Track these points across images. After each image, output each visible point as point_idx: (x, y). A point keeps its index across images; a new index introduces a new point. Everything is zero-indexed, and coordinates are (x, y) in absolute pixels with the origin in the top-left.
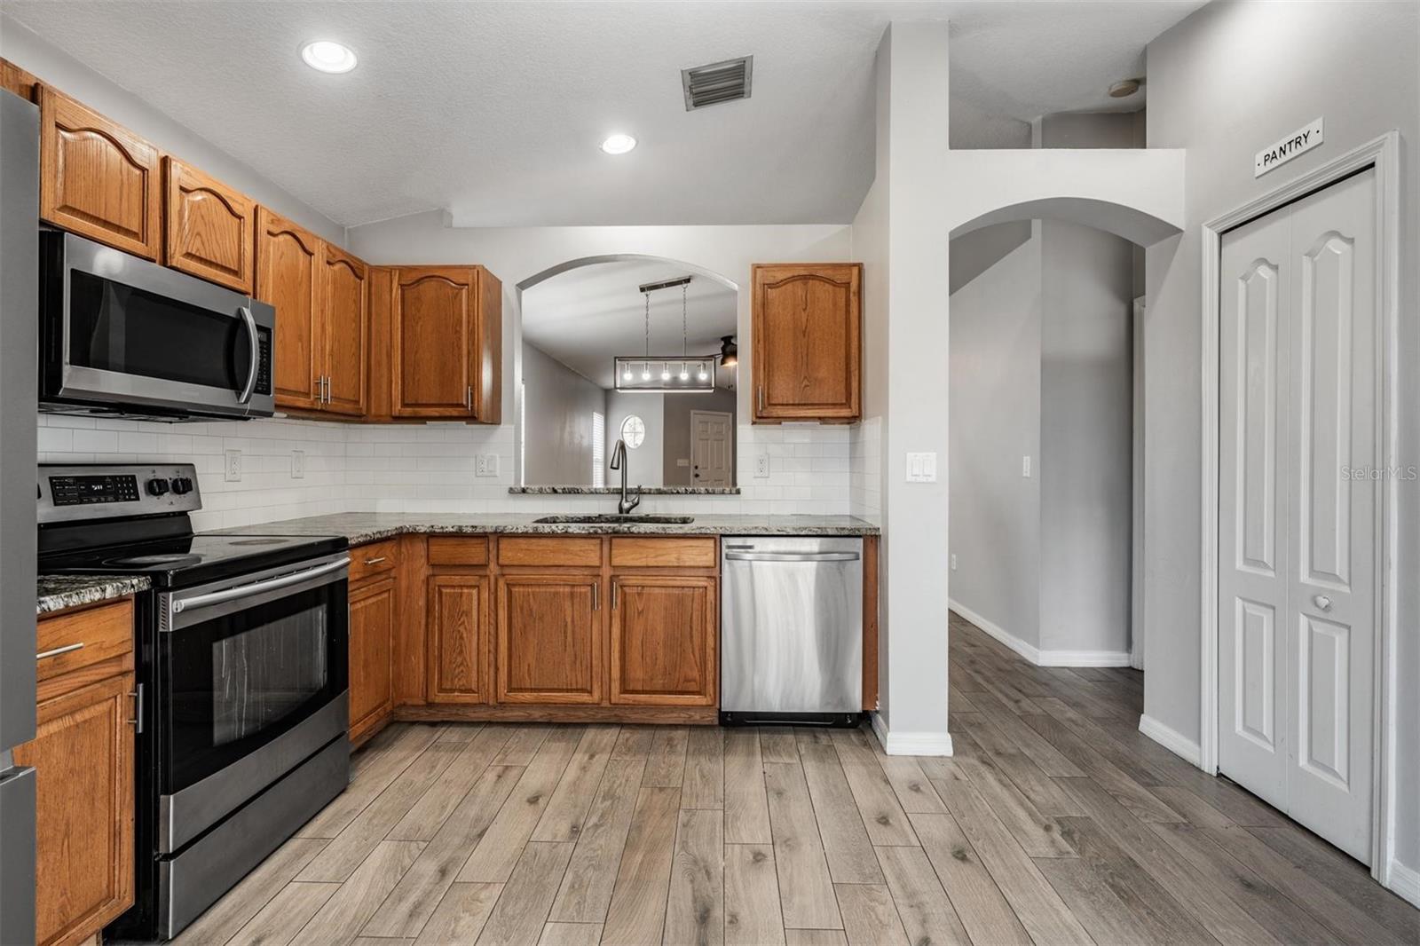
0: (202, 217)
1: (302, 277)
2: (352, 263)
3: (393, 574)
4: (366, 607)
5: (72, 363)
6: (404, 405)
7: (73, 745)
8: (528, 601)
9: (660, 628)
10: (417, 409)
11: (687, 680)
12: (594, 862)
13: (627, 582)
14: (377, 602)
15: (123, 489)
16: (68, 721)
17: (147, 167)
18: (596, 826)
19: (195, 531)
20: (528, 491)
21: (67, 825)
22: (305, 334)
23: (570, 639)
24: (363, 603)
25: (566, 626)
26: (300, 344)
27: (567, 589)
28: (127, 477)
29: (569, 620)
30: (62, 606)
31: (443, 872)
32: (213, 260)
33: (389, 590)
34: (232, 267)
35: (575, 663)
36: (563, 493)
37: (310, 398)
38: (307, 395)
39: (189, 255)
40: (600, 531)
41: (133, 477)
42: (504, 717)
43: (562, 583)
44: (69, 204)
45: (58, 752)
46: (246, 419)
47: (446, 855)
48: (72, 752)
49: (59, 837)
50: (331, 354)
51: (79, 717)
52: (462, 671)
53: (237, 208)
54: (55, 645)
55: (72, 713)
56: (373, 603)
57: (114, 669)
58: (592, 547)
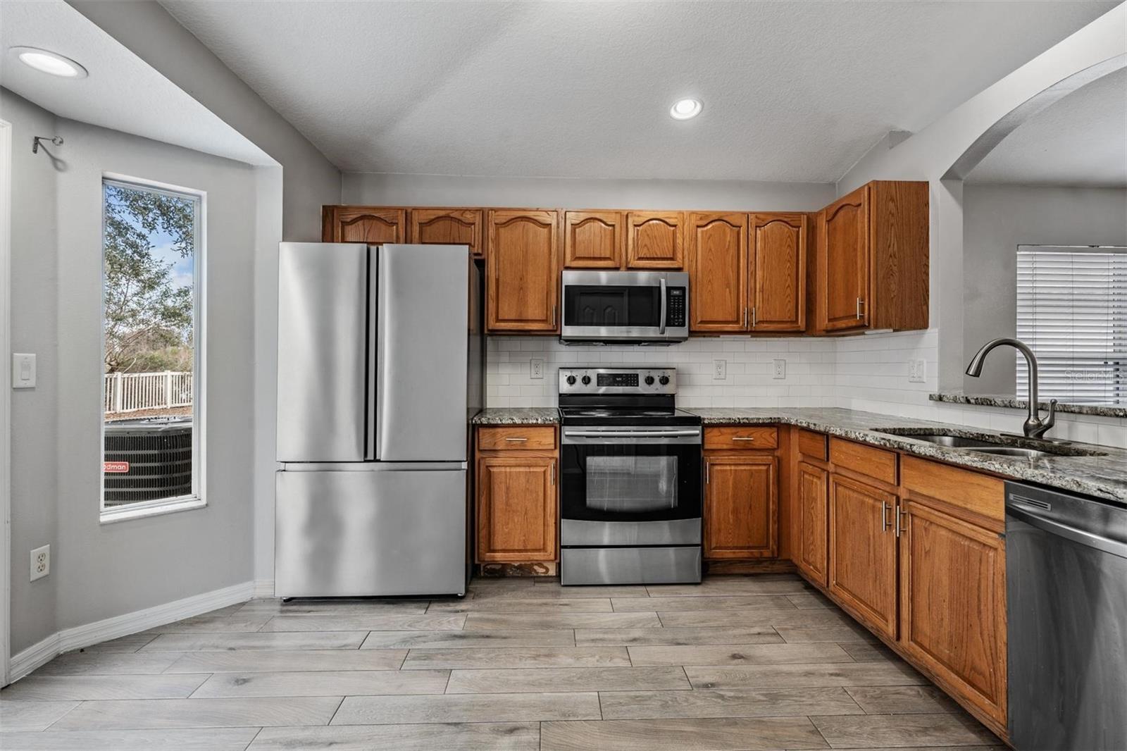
0: (648, 235)
1: (729, 245)
2: (786, 220)
3: (778, 453)
4: (736, 470)
5: (566, 325)
6: (830, 320)
7: (528, 479)
8: (846, 502)
9: (945, 580)
10: (835, 323)
11: (973, 669)
12: (670, 702)
13: (915, 512)
14: (750, 470)
15: (631, 380)
16: (527, 469)
17: (613, 223)
18: (722, 697)
19: (676, 407)
20: (945, 399)
21: (526, 509)
22: (733, 282)
23: (872, 554)
24: (733, 468)
25: (869, 538)
26: (728, 290)
27: (871, 501)
28: (634, 374)
29: (871, 533)
30: (520, 422)
31: (635, 640)
32: (655, 256)
33: (769, 465)
34: (669, 256)
35: (876, 581)
36: (976, 404)
37: (739, 324)
38: (737, 322)
39: (640, 259)
40: (888, 445)
41: (637, 375)
42: (848, 610)
43: (866, 493)
44: (578, 256)
45: (523, 480)
46: (679, 342)
47: (651, 636)
48: (528, 481)
49: (523, 513)
50: (762, 290)
51: (532, 470)
52: (813, 549)
53: (671, 221)
54: (515, 436)
55: (529, 466)
56: (745, 470)
57: (550, 455)
58: (888, 462)
